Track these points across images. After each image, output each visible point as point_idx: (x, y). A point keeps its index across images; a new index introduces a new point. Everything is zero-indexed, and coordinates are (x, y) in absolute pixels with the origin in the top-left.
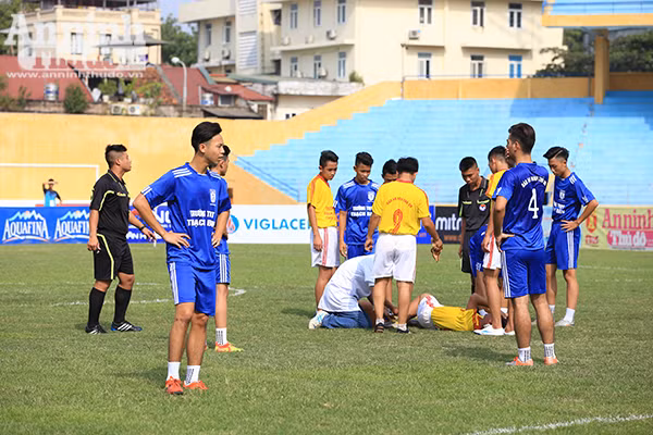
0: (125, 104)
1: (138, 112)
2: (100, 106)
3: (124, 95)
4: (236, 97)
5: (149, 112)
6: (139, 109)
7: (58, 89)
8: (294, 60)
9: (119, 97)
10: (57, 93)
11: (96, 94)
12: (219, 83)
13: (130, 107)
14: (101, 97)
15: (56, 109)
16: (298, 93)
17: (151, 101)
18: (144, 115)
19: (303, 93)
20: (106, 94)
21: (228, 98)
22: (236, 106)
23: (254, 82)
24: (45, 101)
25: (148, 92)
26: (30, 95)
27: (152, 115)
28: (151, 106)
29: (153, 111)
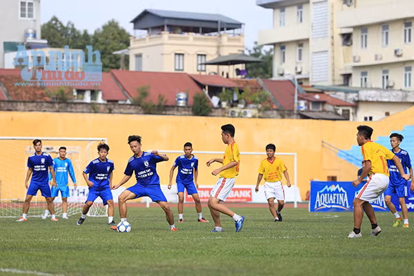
0: (237, 110)
1: (249, 115)
2: (220, 110)
3: (237, 102)
4: (324, 103)
5: (257, 115)
6: (251, 112)
7: (188, 96)
8: (364, 74)
9: (234, 104)
10: (187, 100)
11: (215, 101)
12: (308, 92)
13: (243, 111)
14: (220, 103)
15: (186, 113)
16: (375, 100)
17: (260, 106)
18: (254, 117)
19: (380, 100)
20: (224, 101)
21: (317, 103)
22: (324, 111)
23: (336, 91)
24: (178, 107)
25: (258, 99)
26: (166, 101)
27: (260, 117)
28: (259, 110)
29: (261, 114)
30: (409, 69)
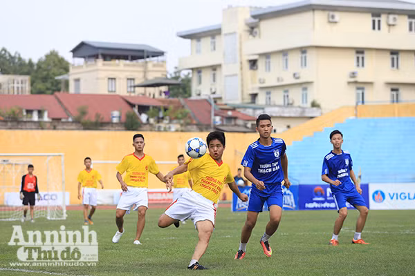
0: (163, 125)
1: (173, 129)
2: (148, 126)
3: (163, 118)
4: (235, 118)
5: (180, 129)
6: (174, 127)
7: (121, 114)
8: (268, 93)
9: (159, 120)
10: (120, 117)
11: (144, 117)
12: (222, 109)
13: (167, 126)
14: (148, 120)
15: (120, 128)
16: (278, 115)
17: (182, 122)
18: (177, 131)
19: (283, 115)
20: (152, 117)
21: (230, 118)
22: (236, 125)
23: (245, 108)
24: (112, 123)
25: (180, 116)
26: (102, 119)
27: (182, 131)
28: (182, 125)
29: (183, 128)
30: (305, 89)
